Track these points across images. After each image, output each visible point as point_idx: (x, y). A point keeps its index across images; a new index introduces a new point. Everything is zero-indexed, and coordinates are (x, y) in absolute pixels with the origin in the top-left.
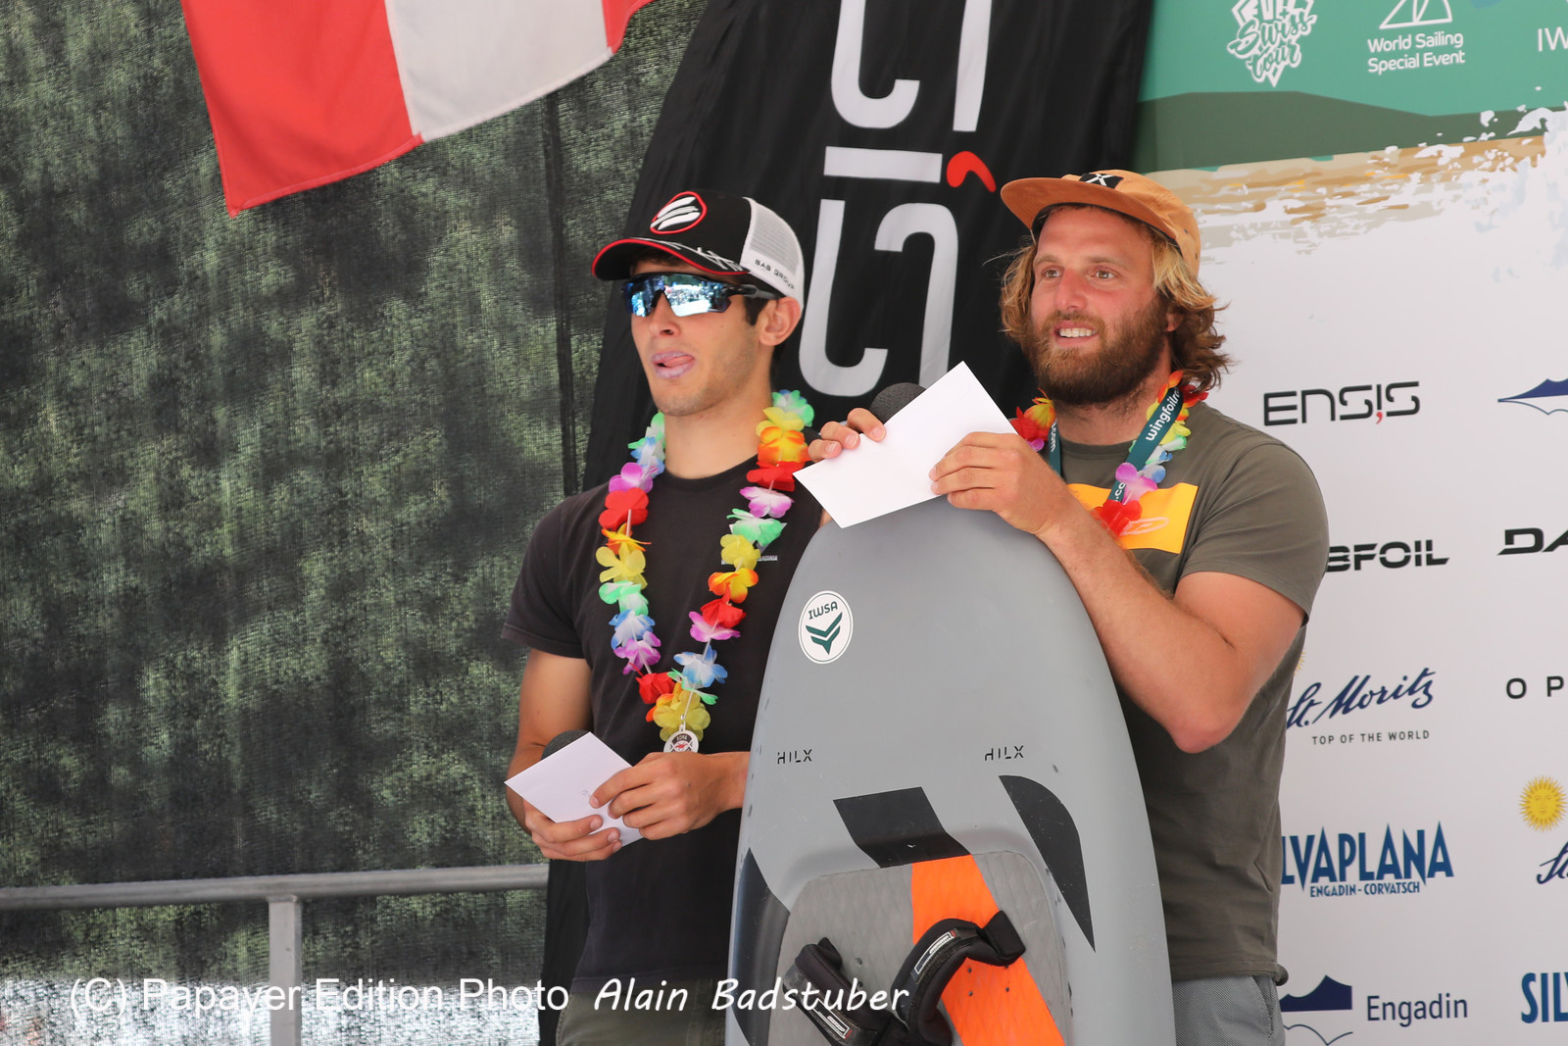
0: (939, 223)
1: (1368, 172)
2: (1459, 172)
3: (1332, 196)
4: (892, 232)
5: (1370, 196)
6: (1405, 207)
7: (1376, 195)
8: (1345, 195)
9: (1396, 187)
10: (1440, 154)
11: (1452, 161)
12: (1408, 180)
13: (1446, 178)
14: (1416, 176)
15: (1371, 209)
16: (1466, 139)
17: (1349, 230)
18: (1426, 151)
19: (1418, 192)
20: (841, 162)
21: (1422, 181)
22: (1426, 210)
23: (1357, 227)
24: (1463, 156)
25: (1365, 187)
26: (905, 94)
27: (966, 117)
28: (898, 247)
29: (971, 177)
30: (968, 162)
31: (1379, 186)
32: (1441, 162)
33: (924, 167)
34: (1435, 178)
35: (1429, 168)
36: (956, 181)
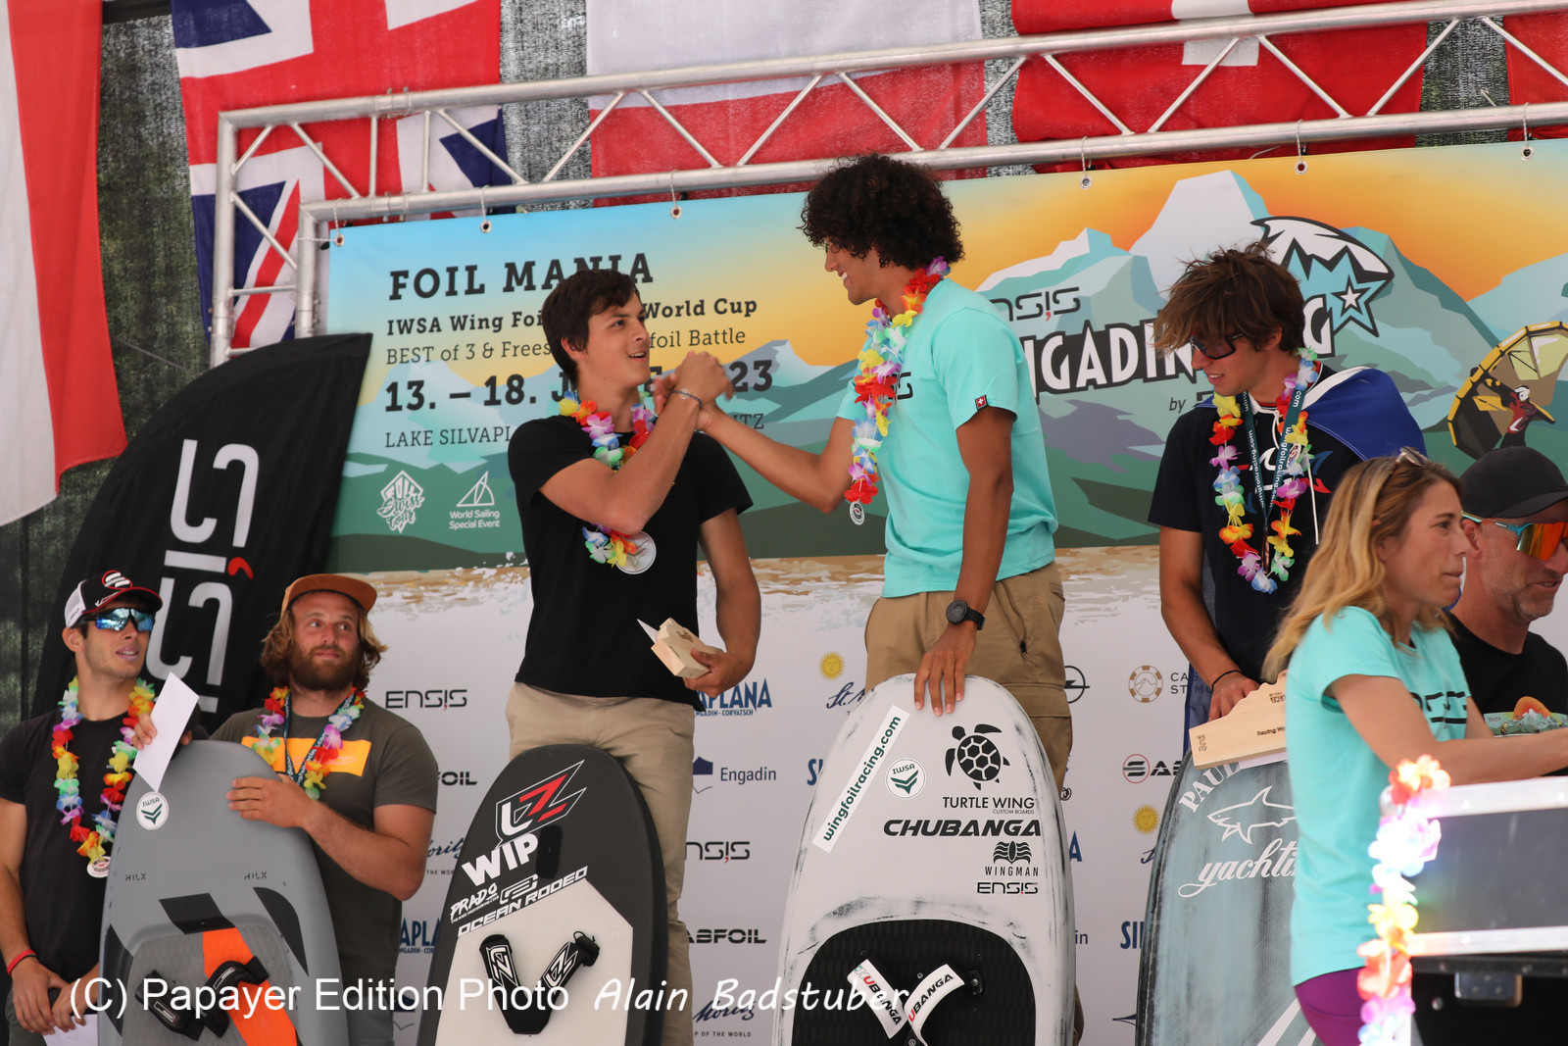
0: (222, 593)
1: (446, 580)
2: (493, 583)
3: (427, 591)
4: (199, 597)
5: (446, 593)
6: (464, 599)
7: (450, 592)
8: (434, 591)
9: (460, 588)
10: (484, 573)
11: (490, 577)
12: (467, 585)
13: (487, 586)
14: (471, 584)
15: (447, 599)
16: (499, 566)
17: (435, 609)
18: (477, 571)
19: (472, 592)
20: (174, 559)
21: (474, 586)
22: (475, 602)
23: (439, 608)
24: (496, 575)
25: (444, 588)
26: (209, 526)
27: (240, 539)
28: (200, 604)
29: (241, 571)
30: (239, 563)
31: (451, 588)
32: (485, 577)
33: (216, 564)
34: (481, 585)
35: (478, 580)
36: (233, 572)
